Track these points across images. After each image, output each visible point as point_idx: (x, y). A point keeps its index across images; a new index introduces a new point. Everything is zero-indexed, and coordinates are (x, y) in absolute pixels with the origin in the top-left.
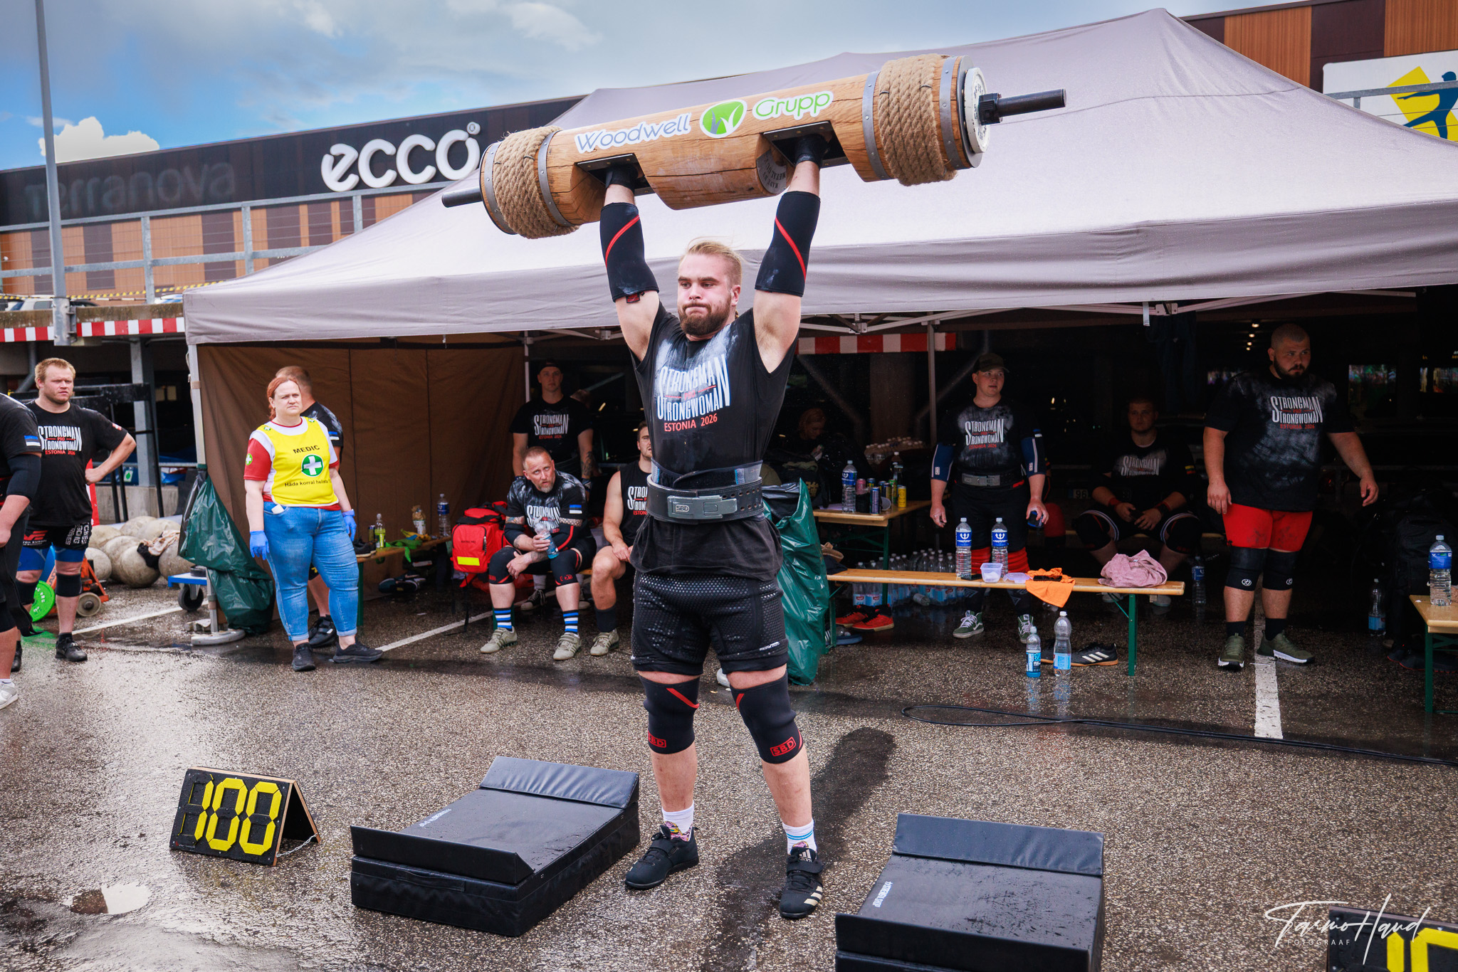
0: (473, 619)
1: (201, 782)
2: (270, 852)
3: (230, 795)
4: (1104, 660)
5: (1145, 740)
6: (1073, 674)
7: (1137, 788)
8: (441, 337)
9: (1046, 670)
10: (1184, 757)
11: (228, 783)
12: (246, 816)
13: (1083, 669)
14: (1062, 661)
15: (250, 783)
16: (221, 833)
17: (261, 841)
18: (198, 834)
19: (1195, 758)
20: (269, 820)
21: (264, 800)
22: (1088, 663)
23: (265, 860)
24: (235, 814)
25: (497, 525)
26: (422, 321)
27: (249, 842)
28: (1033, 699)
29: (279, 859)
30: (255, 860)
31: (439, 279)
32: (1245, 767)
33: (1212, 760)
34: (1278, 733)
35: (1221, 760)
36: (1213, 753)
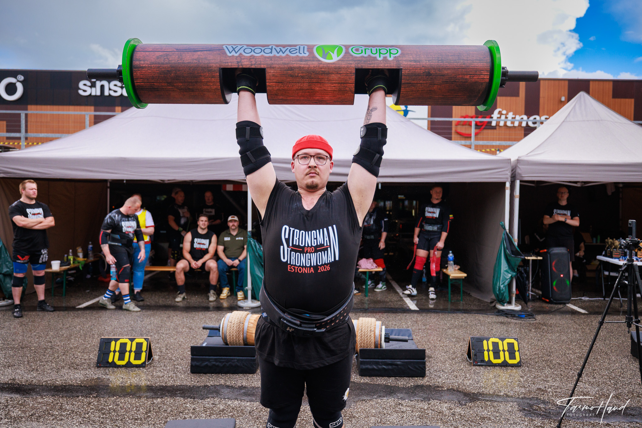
1: (109, 341)
2: (144, 363)
3: (123, 345)
4: (357, 293)
5: (385, 313)
7: (392, 324)
8: (123, 180)
10: (398, 316)
11: (122, 341)
12: (132, 351)
15: (132, 340)
16: (121, 358)
17: (140, 359)
18: (110, 360)
19: (400, 316)
20: (142, 351)
21: (139, 345)
23: (143, 365)
24: (127, 351)
26: (116, 173)
27: (134, 360)
29: (148, 364)
30: (138, 366)
32: (415, 317)
33: (406, 316)
34: (417, 309)
35: (408, 316)
36: (405, 314)
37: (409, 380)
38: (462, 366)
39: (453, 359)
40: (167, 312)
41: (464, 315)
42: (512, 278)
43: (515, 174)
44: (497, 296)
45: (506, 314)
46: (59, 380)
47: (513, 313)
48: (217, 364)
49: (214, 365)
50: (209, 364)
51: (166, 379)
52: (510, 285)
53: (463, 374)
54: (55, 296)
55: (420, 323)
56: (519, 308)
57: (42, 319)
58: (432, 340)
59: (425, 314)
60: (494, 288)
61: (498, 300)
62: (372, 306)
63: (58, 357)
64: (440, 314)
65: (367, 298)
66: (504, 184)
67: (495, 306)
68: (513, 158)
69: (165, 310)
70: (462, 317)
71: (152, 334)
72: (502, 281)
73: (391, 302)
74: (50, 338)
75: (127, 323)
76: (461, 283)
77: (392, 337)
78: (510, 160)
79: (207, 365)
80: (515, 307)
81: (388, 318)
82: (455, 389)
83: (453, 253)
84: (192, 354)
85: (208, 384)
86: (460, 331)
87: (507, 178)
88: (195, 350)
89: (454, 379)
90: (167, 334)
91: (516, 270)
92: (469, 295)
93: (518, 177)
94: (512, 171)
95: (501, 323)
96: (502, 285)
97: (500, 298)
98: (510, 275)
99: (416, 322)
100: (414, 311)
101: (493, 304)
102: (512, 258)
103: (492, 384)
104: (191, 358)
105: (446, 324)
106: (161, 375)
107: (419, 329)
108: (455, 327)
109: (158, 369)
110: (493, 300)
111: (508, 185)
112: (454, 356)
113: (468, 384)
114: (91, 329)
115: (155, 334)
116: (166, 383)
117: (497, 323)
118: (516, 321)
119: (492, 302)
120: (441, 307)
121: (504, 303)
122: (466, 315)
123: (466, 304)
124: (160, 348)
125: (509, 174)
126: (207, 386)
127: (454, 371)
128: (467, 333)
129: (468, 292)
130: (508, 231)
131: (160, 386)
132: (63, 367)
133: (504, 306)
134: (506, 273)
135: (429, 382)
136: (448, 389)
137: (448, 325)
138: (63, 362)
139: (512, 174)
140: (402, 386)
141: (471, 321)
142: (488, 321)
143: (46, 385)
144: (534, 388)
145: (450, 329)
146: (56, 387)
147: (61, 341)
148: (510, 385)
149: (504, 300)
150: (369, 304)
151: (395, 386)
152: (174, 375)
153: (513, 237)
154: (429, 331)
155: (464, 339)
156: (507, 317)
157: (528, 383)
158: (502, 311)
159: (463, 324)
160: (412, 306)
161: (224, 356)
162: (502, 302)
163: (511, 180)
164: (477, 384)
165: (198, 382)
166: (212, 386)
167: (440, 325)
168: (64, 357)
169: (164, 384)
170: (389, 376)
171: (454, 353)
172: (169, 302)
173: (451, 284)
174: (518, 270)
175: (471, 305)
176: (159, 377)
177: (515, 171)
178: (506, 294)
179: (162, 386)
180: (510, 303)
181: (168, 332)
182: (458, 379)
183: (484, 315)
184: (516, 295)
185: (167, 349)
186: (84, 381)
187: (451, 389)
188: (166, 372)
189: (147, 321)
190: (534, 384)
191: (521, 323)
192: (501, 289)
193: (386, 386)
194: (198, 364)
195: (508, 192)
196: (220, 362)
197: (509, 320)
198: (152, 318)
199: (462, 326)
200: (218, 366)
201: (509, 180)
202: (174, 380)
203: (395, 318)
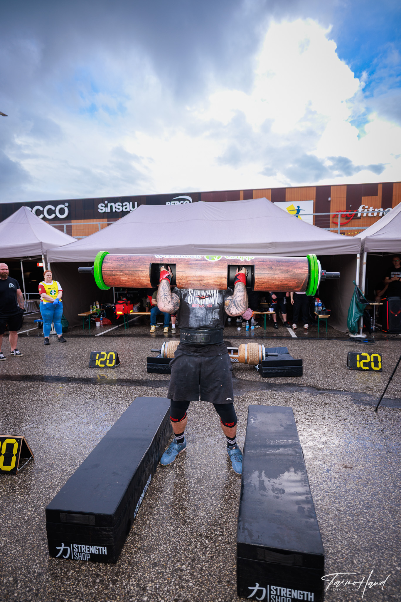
0: (119, 326)
1: (95, 354)
6: (254, 330)
9: (250, 329)
10: (283, 341)
13: (256, 329)
14: (252, 327)
19: (285, 341)
20: (113, 360)
22: (256, 328)
25: (126, 304)
27: (109, 364)
28: (247, 334)
31: (118, 248)
32: (294, 342)
33: (288, 341)
34: (296, 337)
35: (289, 341)
36: (287, 340)
37: (283, 380)
38: (319, 372)
39: (314, 368)
40: (145, 338)
41: (327, 341)
42: (360, 317)
43: (364, 249)
44: (350, 329)
45: (355, 340)
46: (81, 375)
47: (360, 340)
48: (161, 368)
49: (159, 368)
50: (157, 368)
51: (138, 376)
52: (359, 322)
53: (319, 377)
54: (85, 329)
55: (296, 346)
56: (364, 336)
57: (77, 342)
58: (302, 356)
59: (301, 340)
60: (348, 324)
61: (351, 331)
62: (268, 335)
63: (83, 363)
64: (311, 340)
65: (265, 330)
66: (356, 255)
67: (348, 335)
68: (362, 238)
69: (144, 337)
70: (325, 342)
71: (134, 351)
72: (354, 319)
73: (280, 332)
74: (80, 352)
75: (122, 344)
76: (326, 320)
77: (269, 354)
78: (360, 239)
79: (155, 368)
80: (362, 336)
81: (276, 342)
82: (311, 386)
83: (321, 301)
84: (148, 362)
85: (162, 379)
86: (322, 350)
87: (358, 251)
88: (150, 360)
89: (312, 380)
90: (142, 351)
91: (363, 312)
92: (332, 328)
93: (365, 250)
94: (362, 246)
95: (351, 346)
96: (353, 321)
97: (352, 330)
98: (359, 315)
99: (294, 345)
100: (295, 338)
101: (348, 334)
102: (361, 304)
103: (336, 384)
104: (147, 364)
105: (314, 346)
106: (136, 374)
107: (295, 349)
108: (319, 348)
109: (135, 370)
110: (348, 332)
111: (358, 256)
112: (314, 366)
113: (321, 383)
114: (102, 348)
115: (136, 351)
116: (138, 378)
117: (348, 346)
118: (361, 345)
119: (347, 333)
120: (312, 336)
121: (355, 333)
122: (328, 341)
123: (329, 334)
124: (138, 359)
125: (359, 249)
126: (161, 380)
127: (313, 375)
128: (326, 352)
129: (332, 327)
130: (358, 286)
131: (135, 380)
132: (84, 368)
133: (354, 335)
134: (356, 314)
135: (295, 381)
136: (306, 386)
137: (315, 347)
138: (85, 365)
139: (362, 249)
140: (277, 383)
141: (331, 344)
142: (342, 344)
143: (74, 378)
144: (365, 386)
145: (315, 349)
146: (79, 378)
147: (85, 354)
148: (348, 384)
149: (354, 331)
150: (266, 334)
151: (273, 383)
152: (143, 374)
153: (361, 290)
154: (301, 351)
155: (323, 356)
156: (355, 342)
157: (361, 383)
158: (353, 338)
159: (325, 346)
160: (294, 335)
161: (165, 364)
162: (353, 333)
163: (361, 252)
164: (327, 383)
165: (156, 378)
166: (163, 380)
167: (309, 347)
168: (85, 363)
169: (137, 379)
170: (271, 377)
171: (315, 364)
172: (146, 333)
173: (320, 322)
174: (364, 312)
175: (332, 334)
176: (135, 375)
177: (364, 246)
178: (356, 328)
179: (136, 380)
180: (359, 333)
181: (143, 349)
182: (314, 380)
183: (340, 341)
184: (363, 328)
185: (141, 359)
186: (94, 376)
187: (309, 386)
188: (139, 372)
189: (133, 343)
190: (365, 384)
191: (364, 346)
192: (353, 324)
193: (268, 383)
194: (151, 367)
195: (358, 261)
196: (163, 367)
197: (356, 344)
198: (136, 342)
199: (323, 348)
200: (161, 369)
201: (360, 252)
202: (143, 377)
203: (281, 342)
